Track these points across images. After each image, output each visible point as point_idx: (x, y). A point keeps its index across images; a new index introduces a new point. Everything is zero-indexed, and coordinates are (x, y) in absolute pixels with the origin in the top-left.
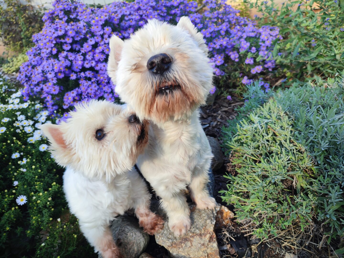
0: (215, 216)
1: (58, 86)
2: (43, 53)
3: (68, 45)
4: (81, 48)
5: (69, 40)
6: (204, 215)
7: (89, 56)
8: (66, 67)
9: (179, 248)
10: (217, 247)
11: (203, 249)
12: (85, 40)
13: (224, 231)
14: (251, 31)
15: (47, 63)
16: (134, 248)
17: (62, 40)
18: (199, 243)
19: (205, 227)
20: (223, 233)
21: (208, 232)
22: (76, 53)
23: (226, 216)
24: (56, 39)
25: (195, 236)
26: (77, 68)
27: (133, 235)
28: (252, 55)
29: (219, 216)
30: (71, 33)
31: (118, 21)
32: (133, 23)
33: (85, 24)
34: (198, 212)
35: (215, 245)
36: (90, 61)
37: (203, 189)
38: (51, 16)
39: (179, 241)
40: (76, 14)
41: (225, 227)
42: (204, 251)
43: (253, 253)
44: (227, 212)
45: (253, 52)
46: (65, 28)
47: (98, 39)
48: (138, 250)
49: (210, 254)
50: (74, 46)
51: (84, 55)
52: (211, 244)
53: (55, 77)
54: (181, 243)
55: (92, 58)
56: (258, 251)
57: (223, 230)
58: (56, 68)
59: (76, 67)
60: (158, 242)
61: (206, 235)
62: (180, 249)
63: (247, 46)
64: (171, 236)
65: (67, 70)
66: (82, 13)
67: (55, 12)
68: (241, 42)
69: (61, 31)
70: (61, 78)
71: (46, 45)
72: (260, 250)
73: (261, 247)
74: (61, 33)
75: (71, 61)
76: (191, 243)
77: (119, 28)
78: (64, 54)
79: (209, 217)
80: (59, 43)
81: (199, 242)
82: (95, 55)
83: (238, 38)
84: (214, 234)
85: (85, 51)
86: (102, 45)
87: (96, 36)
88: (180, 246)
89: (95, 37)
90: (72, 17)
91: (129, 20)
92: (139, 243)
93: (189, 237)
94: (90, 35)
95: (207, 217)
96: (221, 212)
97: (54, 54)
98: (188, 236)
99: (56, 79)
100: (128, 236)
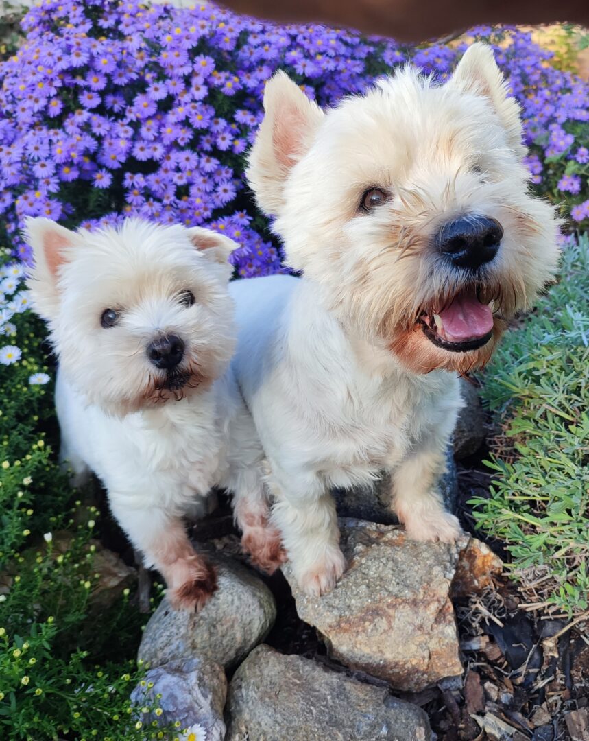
0: (456, 560)
1: (59, 201)
2: (23, 110)
3: (95, 94)
4: (128, 107)
5: (97, 81)
6: (425, 555)
7: (149, 130)
8: (86, 153)
9: (358, 633)
10: (455, 637)
11: (420, 637)
12: (140, 86)
13: (475, 603)
14: (580, 106)
15: (36, 138)
16: (234, 634)
17: (79, 81)
18: (410, 624)
19: (428, 584)
20: (474, 607)
21: (435, 598)
22: (113, 118)
23: (484, 567)
24: (62, 76)
25: (400, 604)
26: (114, 159)
27: (233, 600)
28: (579, 169)
29: (465, 563)
30: (105, 64)
31: (234, 43)
32: (271, 54)
33: (143, 45)
34: (412, 548)
35: (451, 630)
36: (150, 142)
37: (428, 490)
38: (47, 17)
39: (359, 614)
40: (115, 17)
41: (479, 593)
42: (420, 644)
43: (545, 659)
44: (485, 556)
45: (580, 162)
46: (90, 49)
47: (176, 87)
48: (245, 640)
49: (437, 653)
50: (110, 99)
51: (136, 125)
52: (441, 627)
53: (55, 174)
54: (363, 619)
55: (156, 135)
56: (559, 653)
57: (473, 600)
58: (60, 152)
59: (112, 156)
60: (303, 615)
61: (429, 604)
62: (359, 637)
63: (567, 144)
64: (337, 602)
65: (87, 160)
66: (132, 15)
67: (60, 8)
68: (552, 131)
69: (78, 55)
70: (70, 180)
71: (33, 90)
72: (565, 652)
73: (567, 645)
74: (78, 61)
75: (100, 139)
76: (390, 623)
77: (233, 61)
78: (81, 117)
79: (438, 561)
80: (72, 88)
81: (410, 620)
82: (163, 130)
83: (544, 120)
84: (450, 604)
85: (139, 115)
86: (186, 103)
87: (171, 78)
88: (360, 629)
89: (168, 81)
90: (105, 24)
91: (263, 44)
92: (247, 622)
93: (385, 607)
94: (155, 75)
95: (435, 561)
96: (468, 554)
97: (52, 116)
98: (381, 605)
99: (57, 181)
100: (220, 601)
